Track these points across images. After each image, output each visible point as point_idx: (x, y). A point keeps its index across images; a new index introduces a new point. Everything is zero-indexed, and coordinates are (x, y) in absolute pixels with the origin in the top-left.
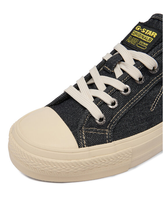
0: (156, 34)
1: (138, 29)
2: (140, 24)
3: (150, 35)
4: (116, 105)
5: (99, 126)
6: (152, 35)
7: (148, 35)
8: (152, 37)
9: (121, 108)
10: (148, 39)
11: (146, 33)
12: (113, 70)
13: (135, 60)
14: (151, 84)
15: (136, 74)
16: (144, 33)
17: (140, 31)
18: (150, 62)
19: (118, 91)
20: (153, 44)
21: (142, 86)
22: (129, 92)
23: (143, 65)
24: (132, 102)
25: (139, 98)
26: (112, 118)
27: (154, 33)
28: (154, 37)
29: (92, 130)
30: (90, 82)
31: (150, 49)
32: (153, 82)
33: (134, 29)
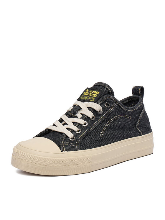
0: (99, 92)
1: (87, 91)
2: (88, 88)
3: (95, 93)
4: (80, 132)
5: (71, 142)
6: (96, 93)
7: (94, 93)
8: (97, 94)
9: (83, 133)
10: (94, 95)
11: (92, 93)
12: (76, 115)
13: (88, 108)
14: (100, 120)
15: (90, 114)
16: (91, 93)
17: (88, 92)
18: (97, 107)
19: (81, 124)
20: (98, 98)
21: (94, 121)
22: (87, 124)
23: (94, 109)
24: (89, 130)
25: (93, 128)
26: (78, 138)
27: (97, 92)
28: (98, 94)
29: (68, 144)
30: (63, 123)
31: (96, 100)
32: (101, 119)
33: (85, 91)
